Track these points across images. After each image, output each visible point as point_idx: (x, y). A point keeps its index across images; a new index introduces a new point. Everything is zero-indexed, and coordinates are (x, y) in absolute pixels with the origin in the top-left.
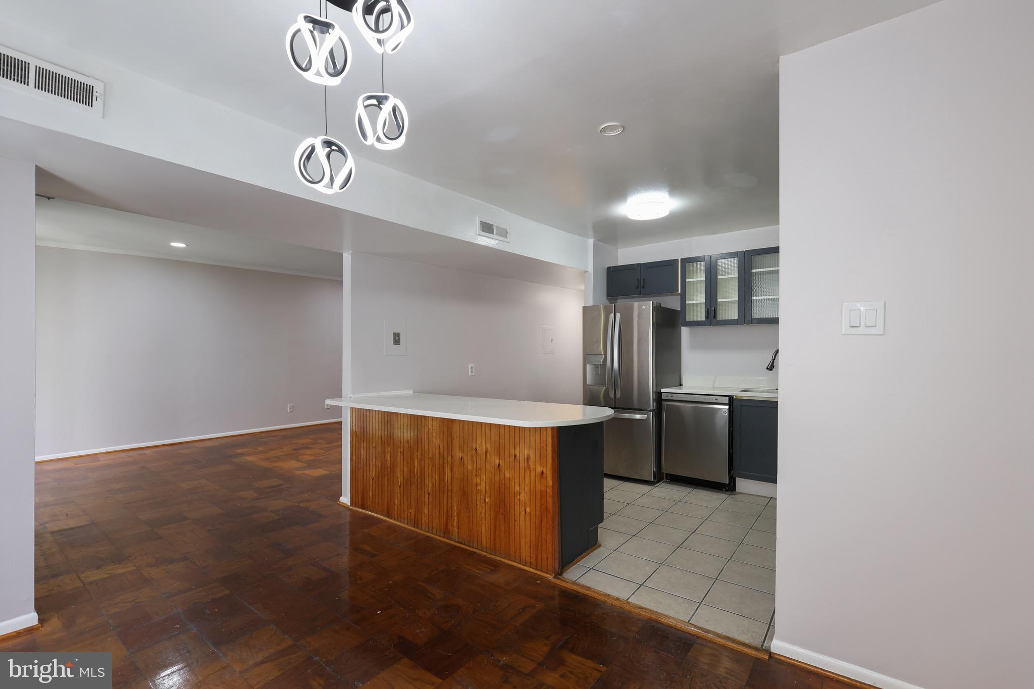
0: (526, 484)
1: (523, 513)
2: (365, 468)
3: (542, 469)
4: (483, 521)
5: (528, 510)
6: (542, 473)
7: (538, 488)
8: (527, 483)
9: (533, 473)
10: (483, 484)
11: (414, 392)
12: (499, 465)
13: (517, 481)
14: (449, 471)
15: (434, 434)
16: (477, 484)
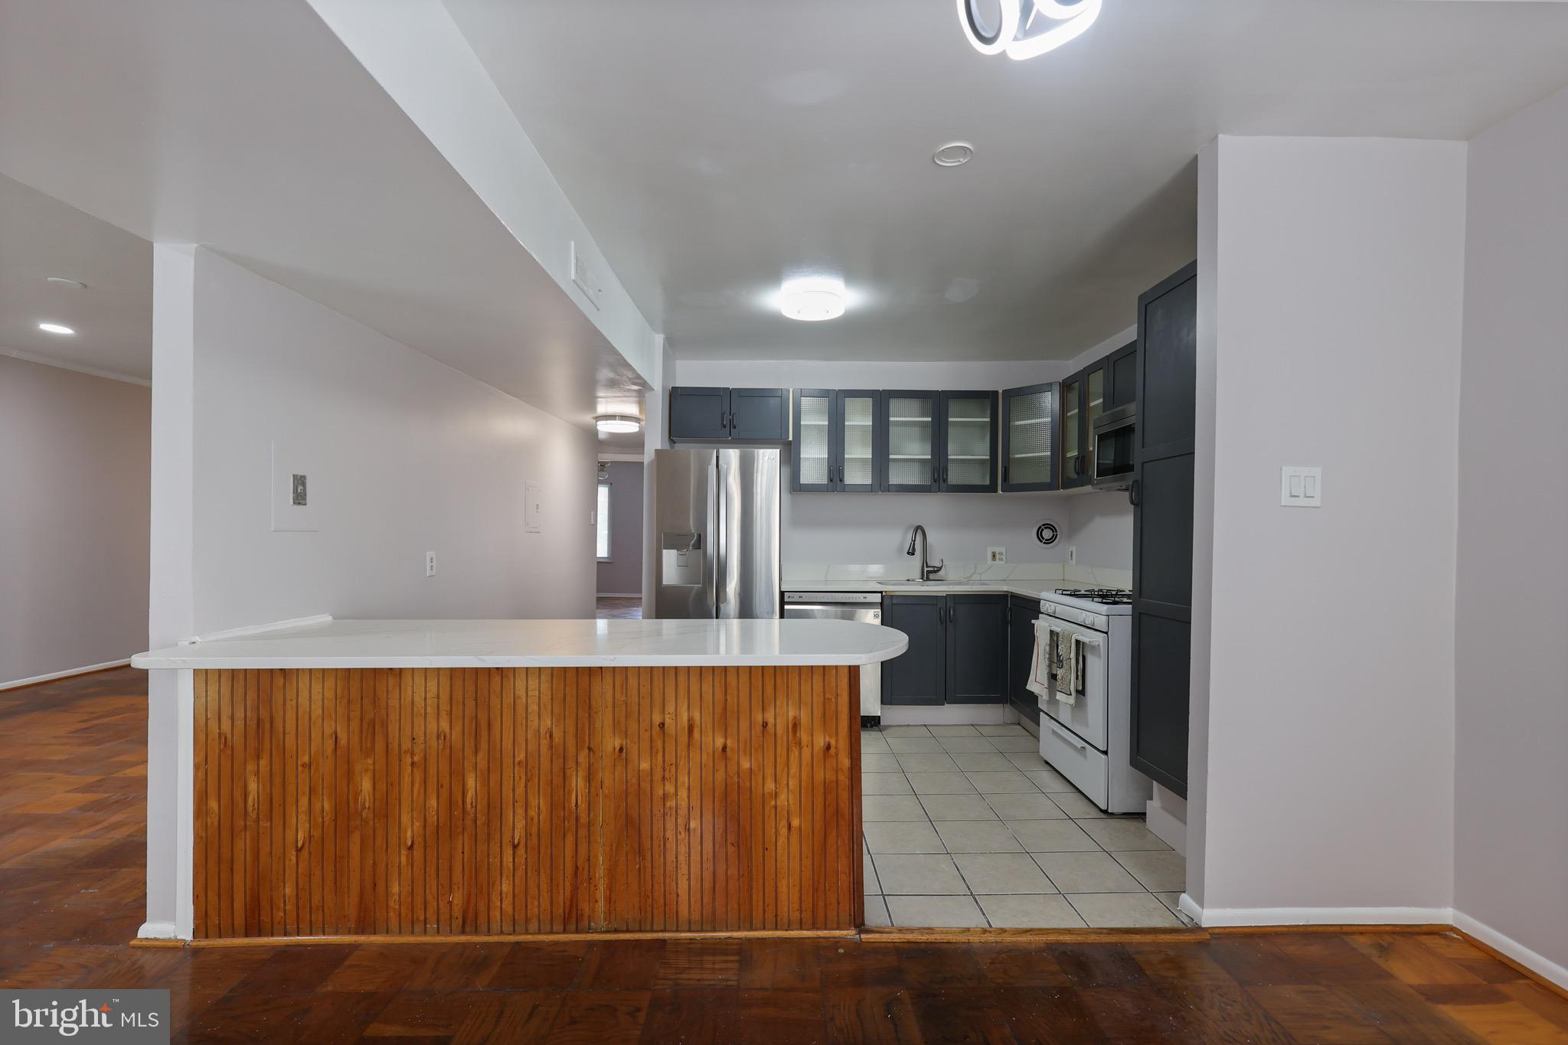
0: (791, 775)
1: (784, 831)
2: (264, 824)
3: (827, 739)
4: (684, 869)
5: (795, 823)
6: (828, 747)
7: (819, 776)
8: (792, 771)
9: (806, 752)
10: (683, 794)
11: (334, 618)
12: (724, 748)
13: (769, 771)
14: (581, 782)
15: (533, 707)
16: (665, 797)
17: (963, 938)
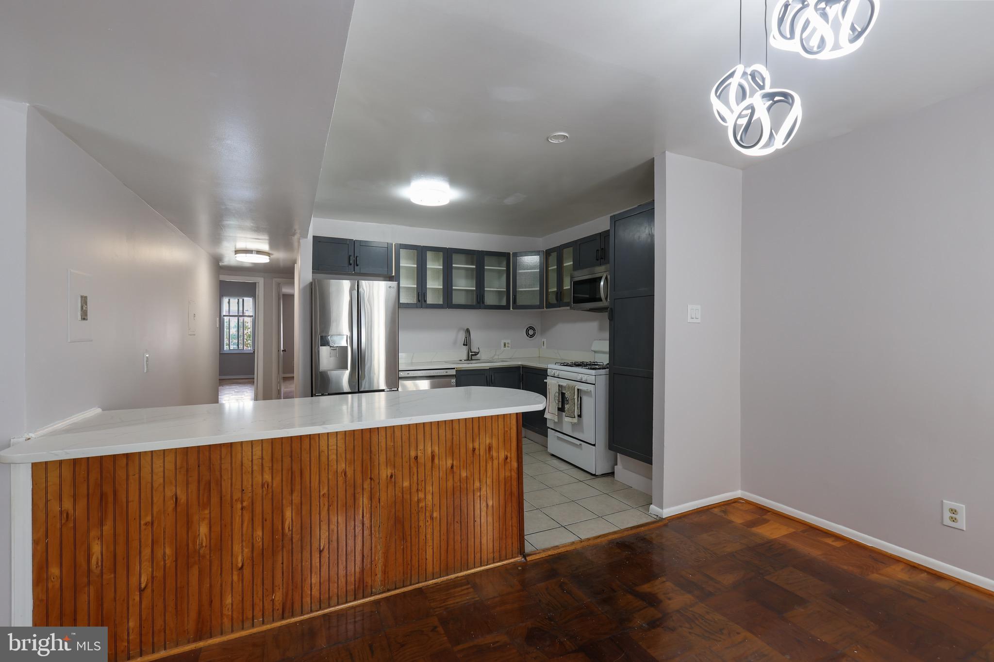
0: (488, 476)
1: (484, 509)
3: (506, 453)
4: (430, 543)
5: (490, 503)
6: (506, 458)
7: (502, 476)
8: (488, 475)
9: (496, 462)
10: (429, 497)
12: (452, 467)
13: (476, 476)
14: (366, 501)
16: (419, 501)
17: (572, 548)
